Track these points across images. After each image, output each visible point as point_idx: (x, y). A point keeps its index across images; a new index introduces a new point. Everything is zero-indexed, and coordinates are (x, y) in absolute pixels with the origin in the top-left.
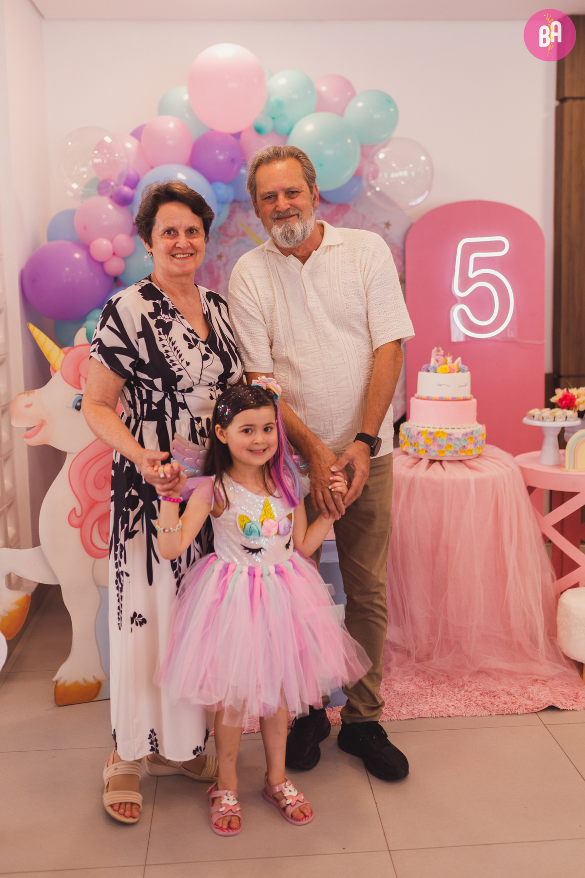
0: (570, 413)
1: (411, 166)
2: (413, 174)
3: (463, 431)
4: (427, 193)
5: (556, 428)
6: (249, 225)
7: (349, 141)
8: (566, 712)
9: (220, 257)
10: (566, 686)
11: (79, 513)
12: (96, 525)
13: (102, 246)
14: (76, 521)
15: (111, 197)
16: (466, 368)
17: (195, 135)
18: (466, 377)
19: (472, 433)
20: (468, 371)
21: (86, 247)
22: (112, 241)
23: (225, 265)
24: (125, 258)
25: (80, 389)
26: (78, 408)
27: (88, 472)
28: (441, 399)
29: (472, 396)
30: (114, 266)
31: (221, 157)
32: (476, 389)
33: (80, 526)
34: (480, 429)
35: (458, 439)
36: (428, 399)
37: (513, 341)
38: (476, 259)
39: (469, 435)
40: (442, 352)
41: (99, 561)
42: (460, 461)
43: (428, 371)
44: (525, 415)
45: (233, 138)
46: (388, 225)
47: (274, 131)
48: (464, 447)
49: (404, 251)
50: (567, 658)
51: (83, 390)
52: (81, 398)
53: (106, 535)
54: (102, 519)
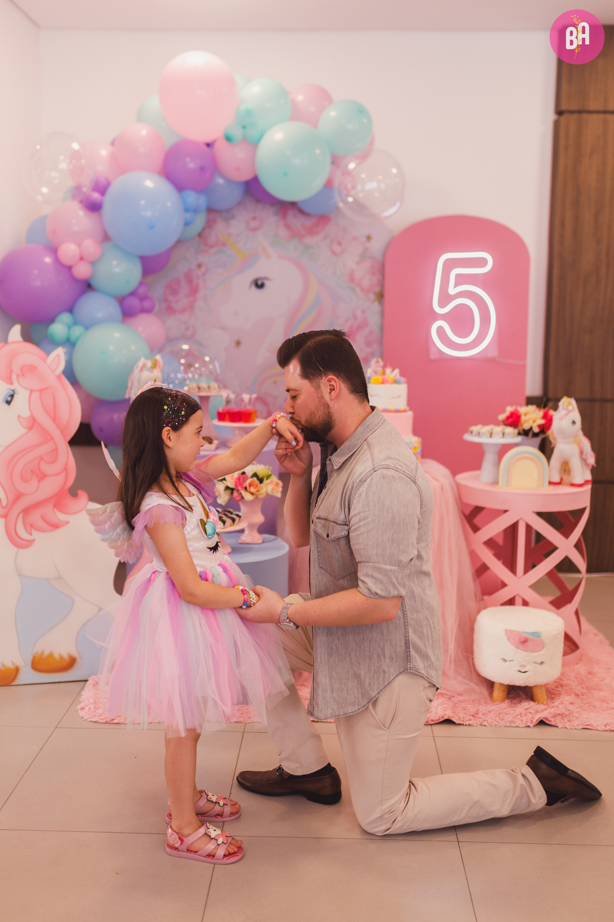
0: (509, 430)
1: (380, 177)
2: (383, 186)
4: (398, 204)
5: (494, 444)
6: (229, 235)
7: (318, 152)
8: (462, 727)
9: (199, 266)
10: (471, 702)
11: (4, 502)
12: (21, 516)
13: (69, 251)
15: (81, 202)
16: (403, 379)
17: (169, 142)
18: (402, 390)
20: (405, 383)
21: (54, 250)
22: (79, 245)
23: (205, 274)
24: (93, 263)
25: (11, 383)
26: (8, 403)
27: (15, 465)
29: (407, 408)
30: (81, 271)
31: (192, 166)
33: (5, 516)
34: (414, 442)
37: (492, 361)
38: (457, 276)
40: (381, 363)
41: (22, 551)
44: (466, 430)
45: (205, 148)
46: (369, 238)
47: (244, 140)
49: (383, 266)
50: (479, 675)
51: (16, 386)
52: (12, 393)
53: (30, 527)
54: (27, 511)
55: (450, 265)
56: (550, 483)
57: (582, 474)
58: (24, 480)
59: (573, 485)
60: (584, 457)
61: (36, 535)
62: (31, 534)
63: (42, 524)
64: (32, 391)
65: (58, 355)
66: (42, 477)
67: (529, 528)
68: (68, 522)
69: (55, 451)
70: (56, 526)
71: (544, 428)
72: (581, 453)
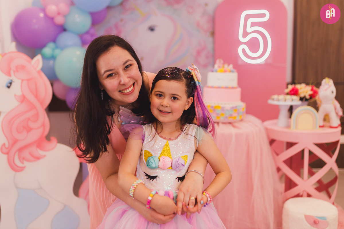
0: (295, 97)
3: (231, 106)
5: (286, 106)
11: (7, 146)
12: (17, 153)
14: (5, 150)
16: (235, 70)
18: (234, 76)
19: (236, 107)
20: (236, 72)
25: (10, 76)
26: (9, 87)
27: (13, 123)
28: (219, 88)
29: (238, 86)
32: (241, 82)
33: (7, 153)
34: (242, 105)
35: (228, 110)
36: (212, 87)
37: (270, 65)
38: (251, 22)
39: (234, 109)
40: (222, 62)
42: (230, 123)
43: (213, 71)
44: (269, 98)
46: (206, 5)
48: (231, 115)
51: (13, 77)
52: (10, 81)
53: (23, 159)
54: (20, 150)
55: (247, 17)
56: (320, 127)
57: (336, 122)
58: (19, 132)
59: (331, 127)
60: (337, 111)
61: (26, 164)
62: (23, 163)
63: (30, 157)
64: (22, 80)
65: (38, 60)
66: (29, 130)
67: (311, 153)
68: (45, 156)
69: (37, 115)
70: (38, 158)
71: (312, 96)
72: (335, 109)
